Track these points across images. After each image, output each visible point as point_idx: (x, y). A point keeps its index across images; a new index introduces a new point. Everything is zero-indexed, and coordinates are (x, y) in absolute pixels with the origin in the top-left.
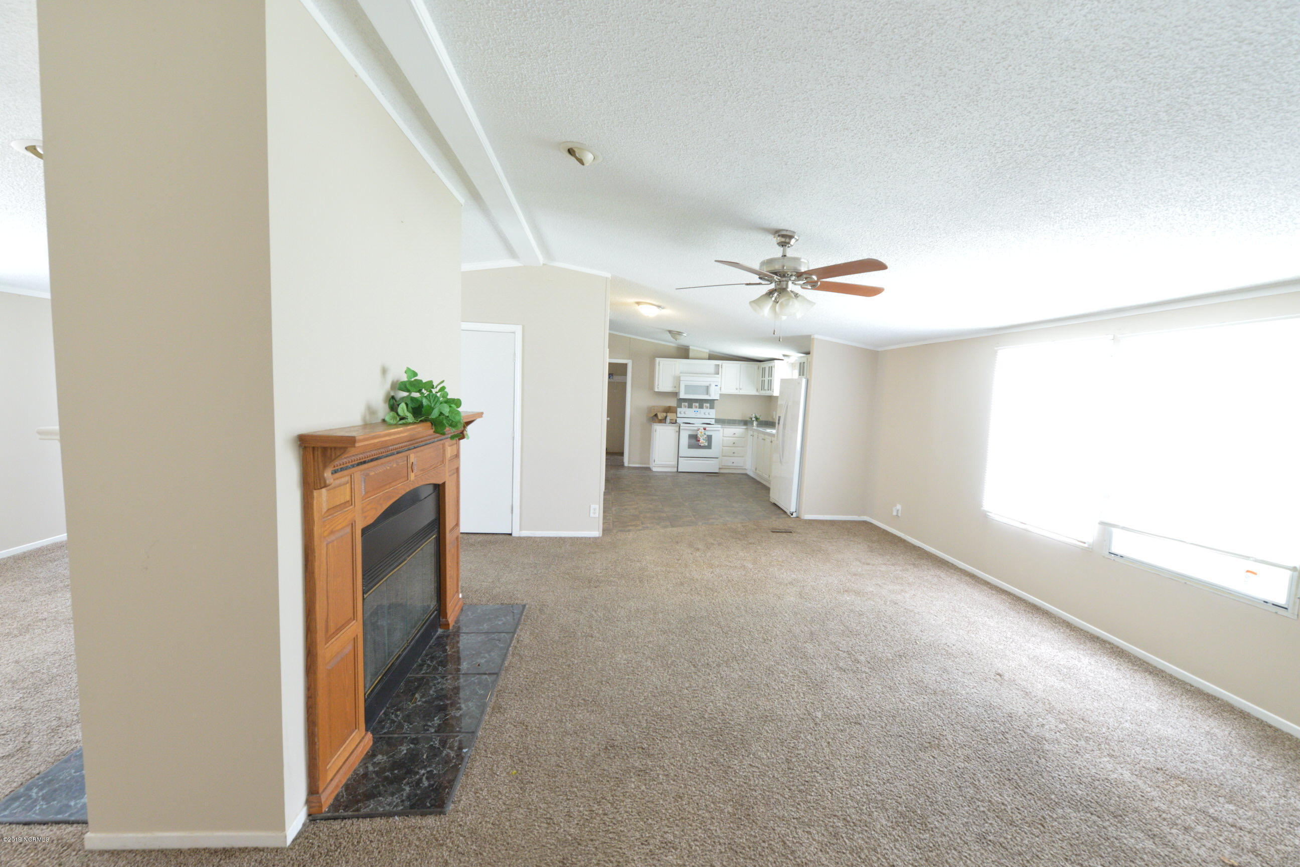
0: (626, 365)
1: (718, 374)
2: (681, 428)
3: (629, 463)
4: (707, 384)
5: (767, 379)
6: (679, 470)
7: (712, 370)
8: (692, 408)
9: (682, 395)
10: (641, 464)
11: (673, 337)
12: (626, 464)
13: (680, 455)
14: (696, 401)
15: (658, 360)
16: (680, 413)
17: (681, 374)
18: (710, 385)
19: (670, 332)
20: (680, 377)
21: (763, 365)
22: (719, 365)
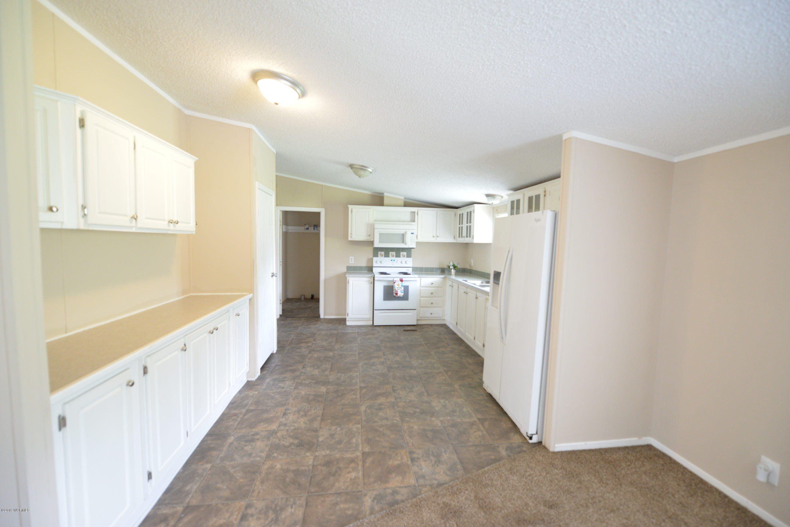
0: (318, 214)
1: (414, 221)
2: (376, 279)
3: (325, 315)
4: (402, 232)
5: (465, 225)
6: (375, 324)
7: (408, 217)
8: (388, 256)
9: (377, 245)
10: (337, 315)
11: (356, 174)
12: (322, 316)
13: (375, 308)
14: (392, 249)
15: (350, 207)
16: (376, 262)
17: (375, 222)
18: (406, 232)
19: (351, 166)
20: (374, 225)
21: (459, 211)
22: (415, 212)
